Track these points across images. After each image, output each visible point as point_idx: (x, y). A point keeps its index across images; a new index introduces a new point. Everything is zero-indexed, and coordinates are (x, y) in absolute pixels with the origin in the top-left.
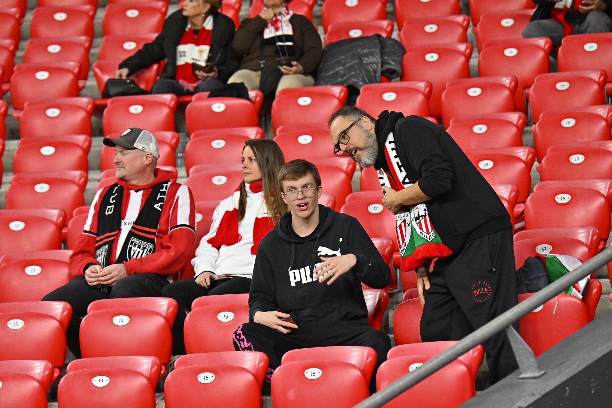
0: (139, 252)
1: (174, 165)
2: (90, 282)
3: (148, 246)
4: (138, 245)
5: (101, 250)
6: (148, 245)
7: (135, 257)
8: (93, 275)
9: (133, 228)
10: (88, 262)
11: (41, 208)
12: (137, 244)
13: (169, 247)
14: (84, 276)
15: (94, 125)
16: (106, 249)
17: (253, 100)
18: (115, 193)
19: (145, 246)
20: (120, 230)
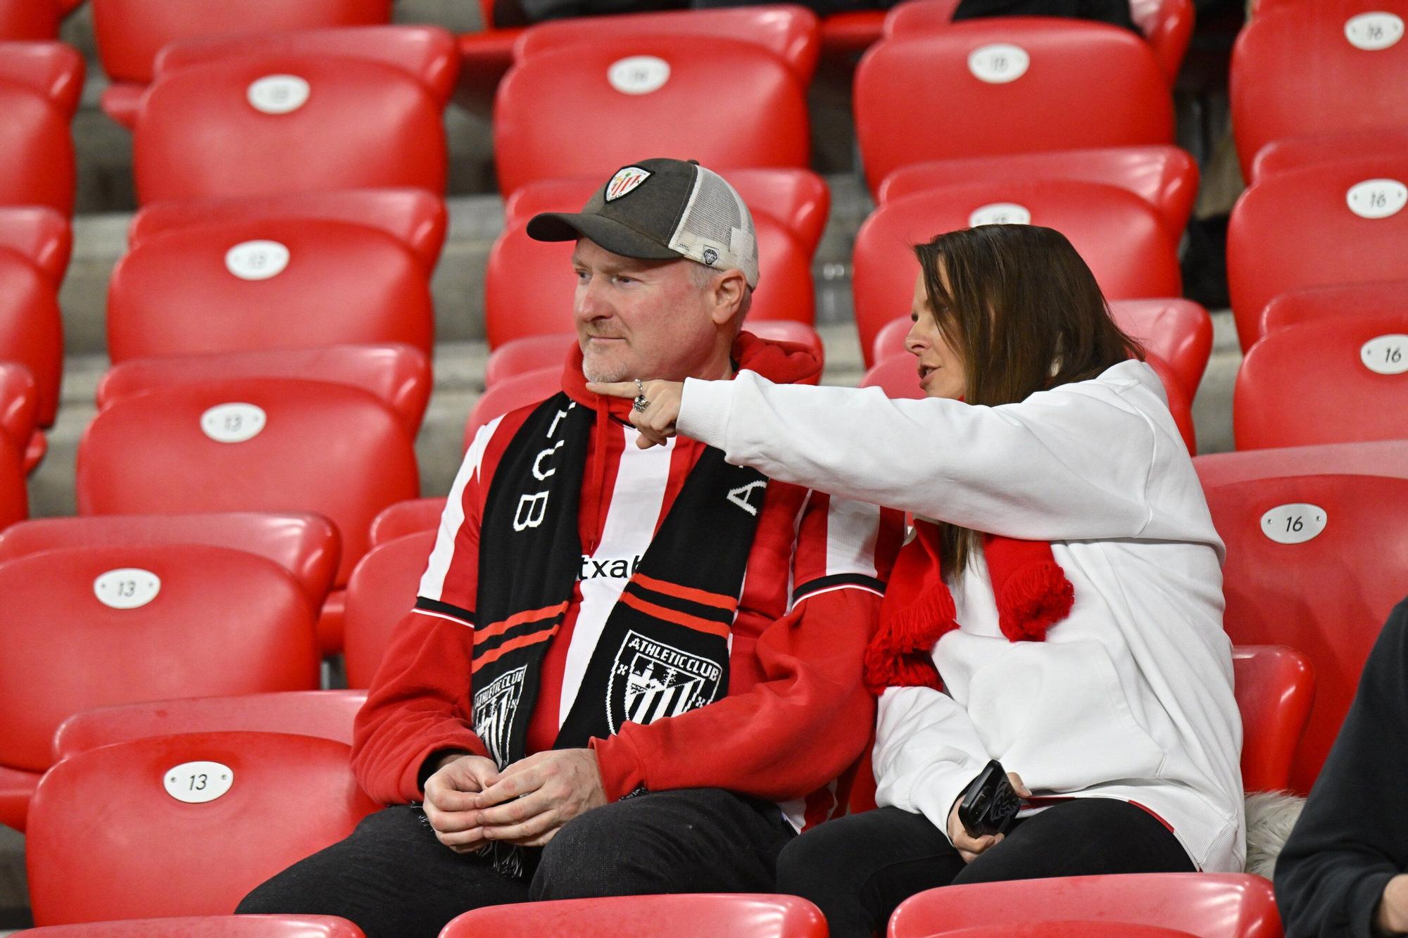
0: (659, 696)
1: (808, 314)
2: (445, 831)
3: (699, 669)
4: (655, 664)
5: (495, 686)
6: (698, 663)
7: (639, 718)
8: (456, 798)
9: (630, 588)
10: (438, 740)
11: (230, 509)
12: (650, 662)
13: (786, 674)
14: (421, 803)
15: (456, 146)
16: (517, 685)
17: (1150, 28)
18: (556, 437)
19: (685, 669)
20: (575, 599)
